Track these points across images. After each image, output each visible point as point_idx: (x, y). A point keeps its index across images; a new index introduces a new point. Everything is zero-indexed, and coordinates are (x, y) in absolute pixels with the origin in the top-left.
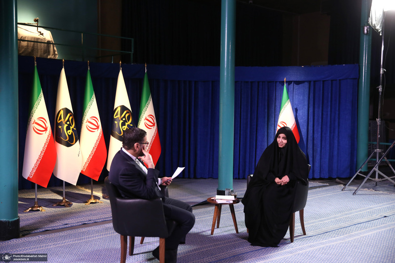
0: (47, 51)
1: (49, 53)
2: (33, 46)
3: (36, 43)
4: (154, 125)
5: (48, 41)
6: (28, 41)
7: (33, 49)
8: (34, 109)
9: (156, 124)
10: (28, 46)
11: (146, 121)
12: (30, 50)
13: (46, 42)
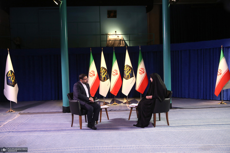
0: (120, 43)
1: (121, 44)
2: (114, 42)
3: (115, 41)
4: (144, 72)
5: (120, 39)
6: (112, 41)
7: (114, 43)
8: (90, 68)
9: (145, 72)
10: (112, 42)
11: (140, 71)
12: (113, 44)
13: (119, 40)
